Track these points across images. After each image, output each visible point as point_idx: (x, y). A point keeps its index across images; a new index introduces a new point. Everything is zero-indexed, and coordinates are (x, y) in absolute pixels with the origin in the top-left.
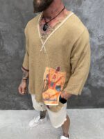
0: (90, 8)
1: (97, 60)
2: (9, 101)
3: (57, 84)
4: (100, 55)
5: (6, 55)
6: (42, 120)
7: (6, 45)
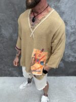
0: (66, 4)
1: (70, 43)
3: (41, 60)
4: (72, 39)
7: (3, 30)
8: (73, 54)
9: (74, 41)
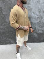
8: (41, 29)
9: (40, 21)
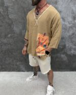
0: (62, 5)
2: (13, 65)
5: (14, 33)
6: (35, 77)
7: (14, 27)
